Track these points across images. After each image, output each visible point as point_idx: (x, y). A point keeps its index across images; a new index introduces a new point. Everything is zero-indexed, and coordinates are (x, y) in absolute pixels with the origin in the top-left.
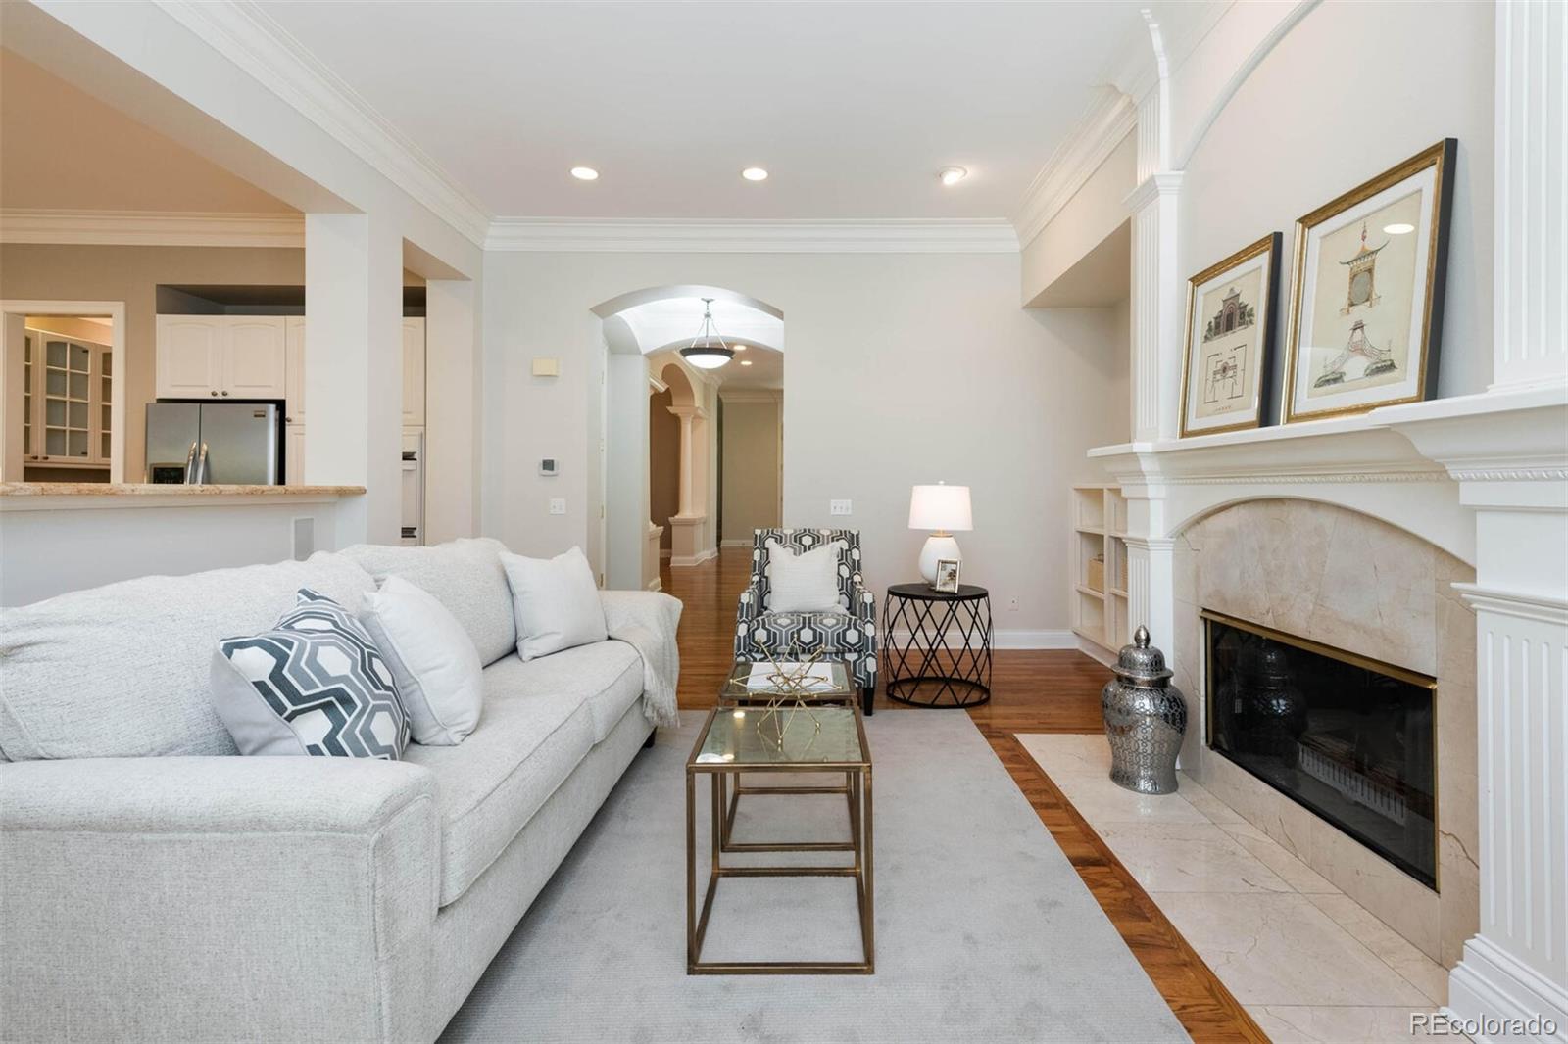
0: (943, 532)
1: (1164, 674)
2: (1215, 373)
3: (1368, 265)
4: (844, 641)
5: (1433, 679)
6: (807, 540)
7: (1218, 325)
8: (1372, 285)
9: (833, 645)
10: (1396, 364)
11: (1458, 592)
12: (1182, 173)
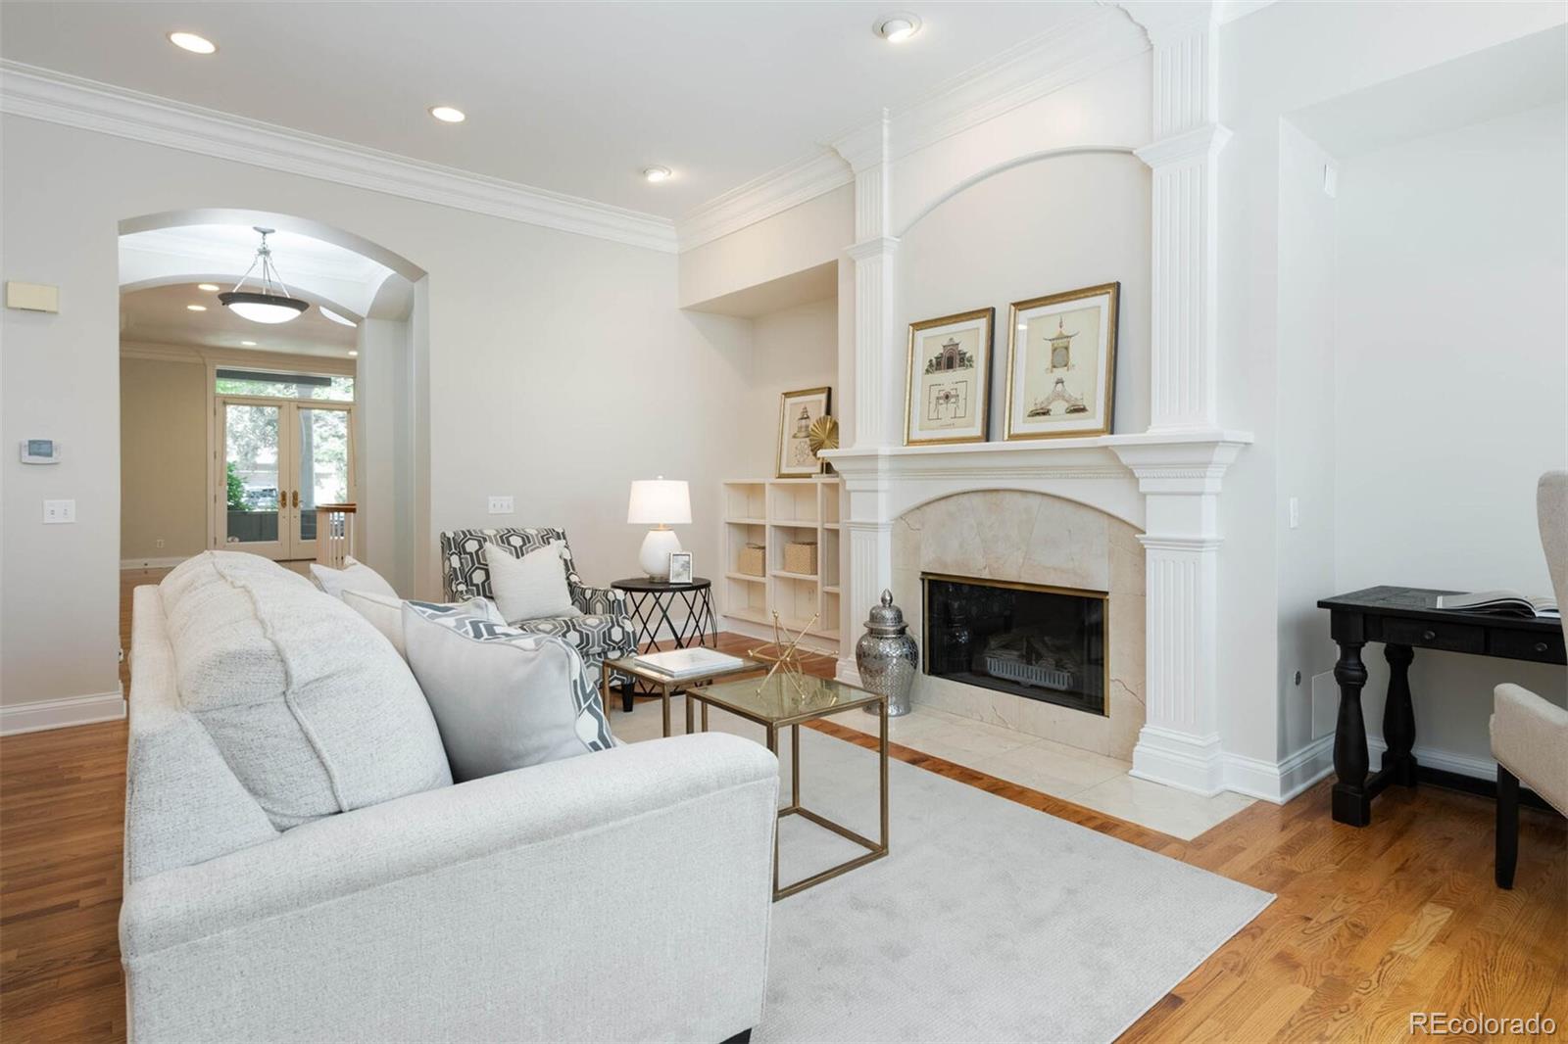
0: (665, 525)
1: (903, 625)
2: (938, 398)
3: (1066, 344)
4: (610, 639)
5: (1107, 593)
6: (516, 541)
7: (939, 364)
8: (1068, 357)
9: (599, 645)
10: (1087, 408)
11: (1138, 540)
12: (898, 240)
